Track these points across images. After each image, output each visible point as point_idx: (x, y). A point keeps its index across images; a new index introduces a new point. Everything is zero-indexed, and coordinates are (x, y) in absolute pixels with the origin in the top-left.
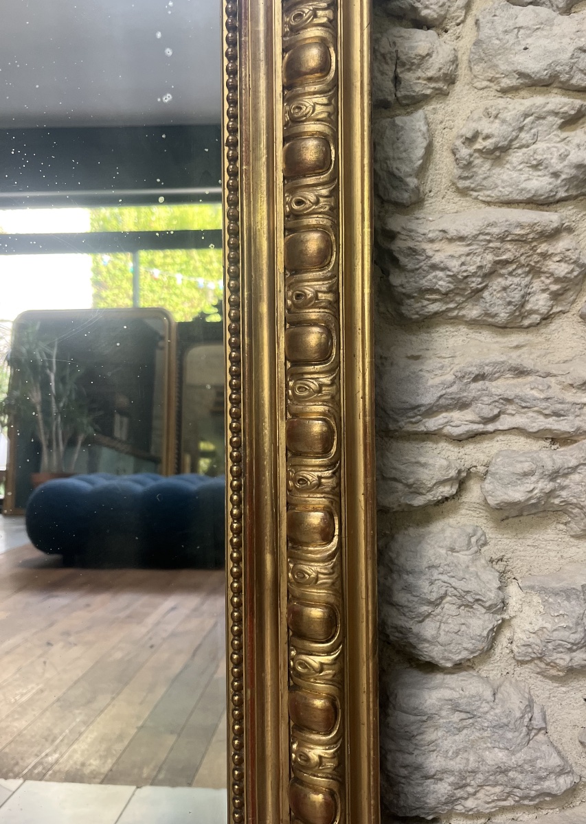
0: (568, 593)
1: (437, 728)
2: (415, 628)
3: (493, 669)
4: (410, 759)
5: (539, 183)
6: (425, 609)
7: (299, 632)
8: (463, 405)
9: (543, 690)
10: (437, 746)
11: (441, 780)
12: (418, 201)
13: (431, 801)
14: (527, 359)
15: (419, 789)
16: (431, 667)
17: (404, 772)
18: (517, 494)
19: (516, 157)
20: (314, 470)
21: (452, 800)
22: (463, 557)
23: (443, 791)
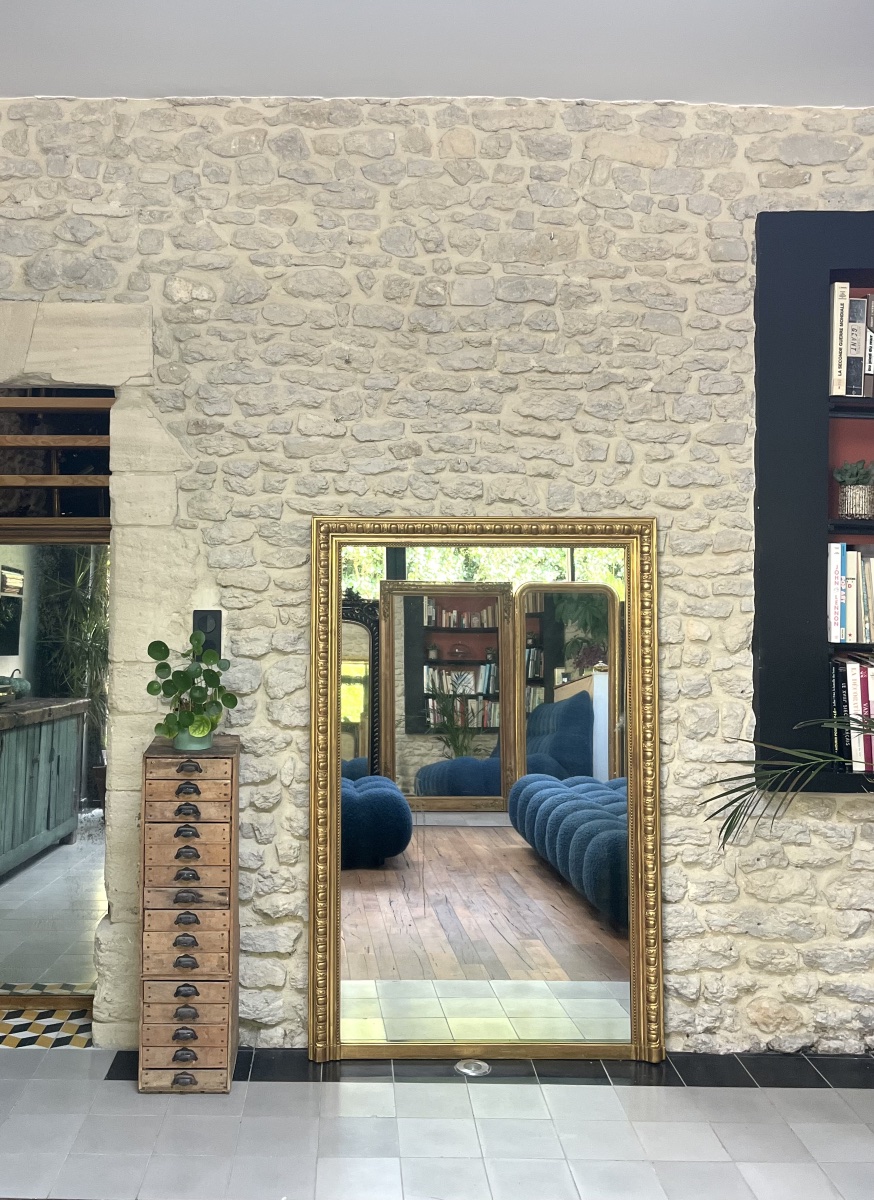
0: (702, 884)
1: (670, 917)
2: (665, 893)
3: (685, 902)
4: (663, 924)
5: (694, 784)
6: (667, 887)
7: (647, 888)
8: (676, 837)
10: (671, 921)
11: (671, 929)
12: (666, 786)
13: (669, 935)
14: (691, 825)
15: (666, 932)
16: (669, 902)
17: (662, 928)
18: (690, 860)
19: (689, 778)
20: (650, 856)
21: (674, 935)
22: (677, 875)
23: (672, 932)
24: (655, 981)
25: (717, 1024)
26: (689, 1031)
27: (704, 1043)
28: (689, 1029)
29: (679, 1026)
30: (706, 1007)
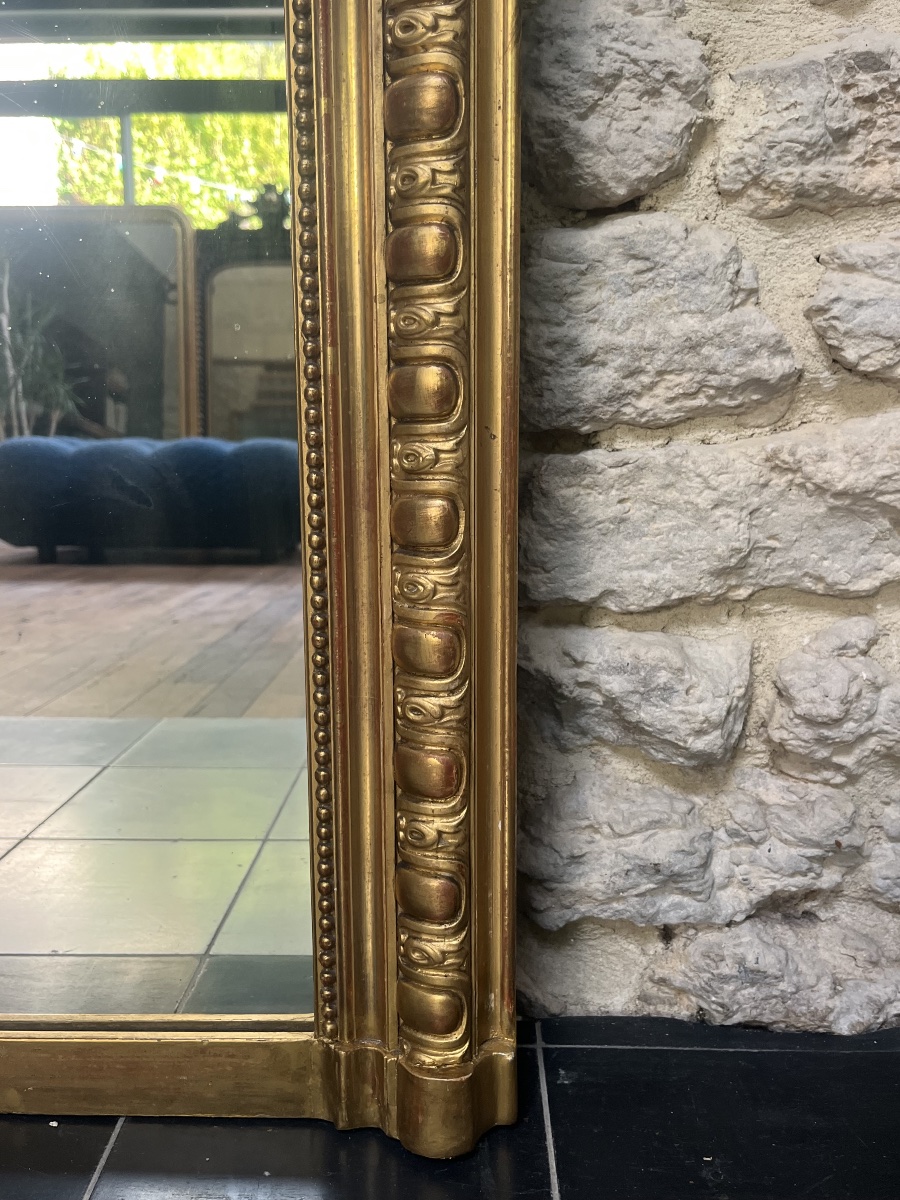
0: (804, 72)
1: (601, 284)
2: (574, 124)
4: (558, 332)
6: (590, 93)
9: (757, 240)
10: (600, 312)
11: (603, 364)
13: (589, 397)
15: (573, 380)
17: (550, 353)
21: (618, 397)
23: (606, 380)
24: (449, 657)
25: (829, 877)
26: (673, 918)
27: (753, 976)
28: (672, 906)
29: (618, 895)
30: (773, 790)
